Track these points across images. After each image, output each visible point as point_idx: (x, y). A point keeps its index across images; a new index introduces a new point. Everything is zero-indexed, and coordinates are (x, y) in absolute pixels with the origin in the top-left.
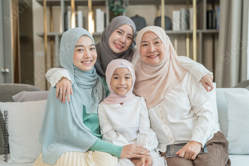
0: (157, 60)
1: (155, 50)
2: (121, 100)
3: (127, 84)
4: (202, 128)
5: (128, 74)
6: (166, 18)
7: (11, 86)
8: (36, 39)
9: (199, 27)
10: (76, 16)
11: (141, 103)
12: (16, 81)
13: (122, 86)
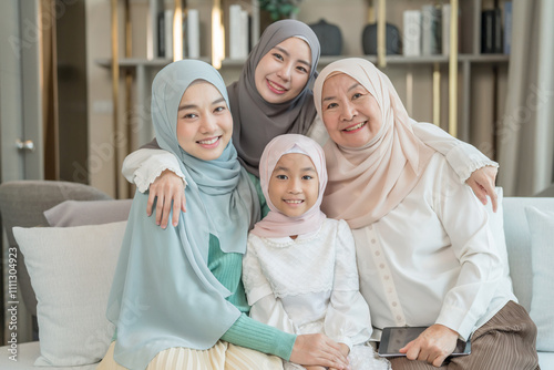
0: (364, 134)
1: (356, 113)
2: (293, 228)
3: (305, 193)
4: (463, 294)
5: (308, 169)
6: (389, 26)
7: (40, 187)
8: (94, 72)
9: (463, 47)
10: (185, 21)
11: (337, 236)
12: (49, 175)
13: (294, 197)
